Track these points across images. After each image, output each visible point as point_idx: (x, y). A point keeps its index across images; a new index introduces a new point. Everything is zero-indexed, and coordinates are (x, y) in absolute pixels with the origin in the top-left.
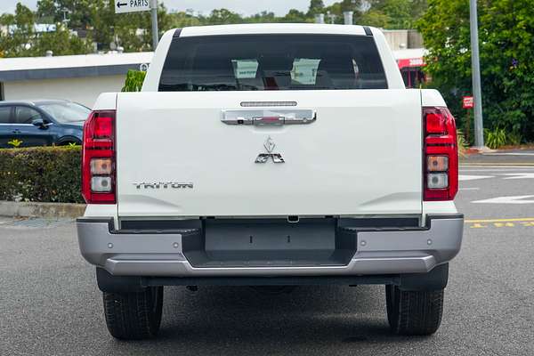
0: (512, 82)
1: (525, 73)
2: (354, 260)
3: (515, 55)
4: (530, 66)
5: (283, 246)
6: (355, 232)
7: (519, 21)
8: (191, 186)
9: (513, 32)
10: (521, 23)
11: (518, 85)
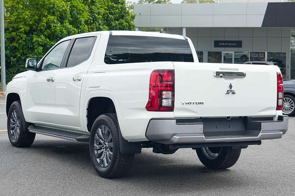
0: (15, 59)
1: (21, 55)
2: (260, 134)
3: (17, 46)
4: (24, 51)
5: (228, 130)
6: (261, 122)
7: (21, 28)
8: (203, 103)
9: (16, 34)
10: (23, 29)
11: (18, 61)
